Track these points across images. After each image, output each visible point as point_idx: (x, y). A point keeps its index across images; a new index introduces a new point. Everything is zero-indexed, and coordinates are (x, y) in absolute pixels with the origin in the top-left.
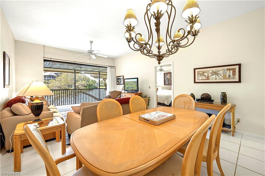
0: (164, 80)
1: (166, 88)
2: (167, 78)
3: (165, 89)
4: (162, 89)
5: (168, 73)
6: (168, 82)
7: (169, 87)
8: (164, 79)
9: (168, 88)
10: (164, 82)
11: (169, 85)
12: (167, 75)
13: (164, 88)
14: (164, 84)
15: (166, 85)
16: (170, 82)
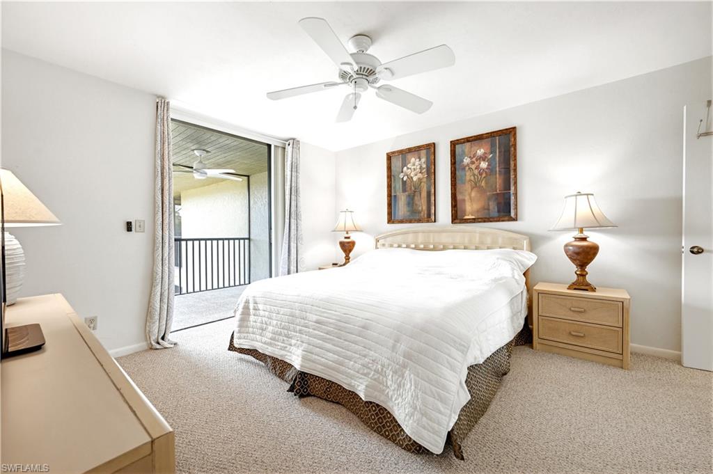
0: (390, 195)
1: (399, 238)
2: (404, 183)
3: (391, 246)
4: (377, 248)
5: (410, 150)
6: (411, 202)
7: (416, 232)
8: (389, 186)
9: (410, 238)
10: (390, 205)
11: (419, 221)
12: (404, 164)
13: (389, 240)
14: (390, 214)
15: (401, 222)
16: (422, 205)
